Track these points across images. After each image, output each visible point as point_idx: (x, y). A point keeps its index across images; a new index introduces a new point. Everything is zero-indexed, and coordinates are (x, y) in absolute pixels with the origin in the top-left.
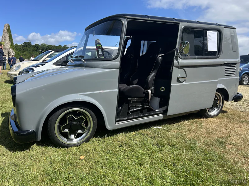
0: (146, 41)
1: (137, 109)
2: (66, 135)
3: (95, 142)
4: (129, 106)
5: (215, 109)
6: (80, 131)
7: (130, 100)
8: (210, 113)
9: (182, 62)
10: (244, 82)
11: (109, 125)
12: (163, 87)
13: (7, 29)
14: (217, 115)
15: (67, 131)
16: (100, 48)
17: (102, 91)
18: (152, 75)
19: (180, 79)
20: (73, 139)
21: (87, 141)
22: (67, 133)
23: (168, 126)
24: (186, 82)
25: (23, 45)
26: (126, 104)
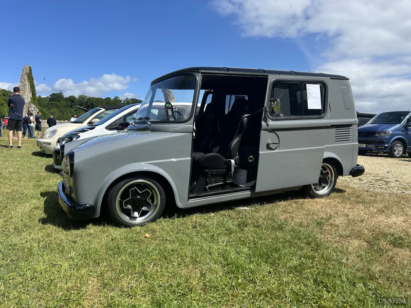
0: (233, 96)
1: (217, 184)
2: (128, 213)
3: (163, 223)
4: (206, 180)
5: (324, 187)
6: (144, 208)
7: (207, 173)
8: (317, 192)
9: (272, 123)
10: (396, 153)
11: (181, 201)
12: (252, 157)
13: (27, 73)
14: (328, 195)
15: (129, 207)
16: (169, 108)
17: (174, 160)
18: (236, 141)
19: (271, 146)
20: (136, 218)
21: (153, 220)
22: (130, 209)
23: (258, 206)
24: (279, 150)
25: (49, 98)
26: (202, 177)
